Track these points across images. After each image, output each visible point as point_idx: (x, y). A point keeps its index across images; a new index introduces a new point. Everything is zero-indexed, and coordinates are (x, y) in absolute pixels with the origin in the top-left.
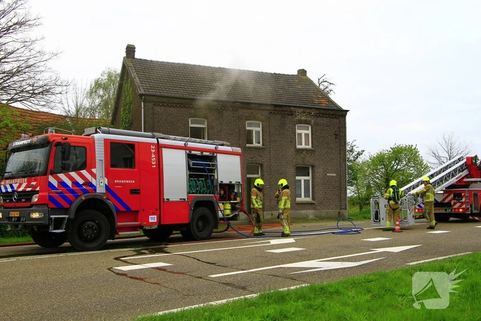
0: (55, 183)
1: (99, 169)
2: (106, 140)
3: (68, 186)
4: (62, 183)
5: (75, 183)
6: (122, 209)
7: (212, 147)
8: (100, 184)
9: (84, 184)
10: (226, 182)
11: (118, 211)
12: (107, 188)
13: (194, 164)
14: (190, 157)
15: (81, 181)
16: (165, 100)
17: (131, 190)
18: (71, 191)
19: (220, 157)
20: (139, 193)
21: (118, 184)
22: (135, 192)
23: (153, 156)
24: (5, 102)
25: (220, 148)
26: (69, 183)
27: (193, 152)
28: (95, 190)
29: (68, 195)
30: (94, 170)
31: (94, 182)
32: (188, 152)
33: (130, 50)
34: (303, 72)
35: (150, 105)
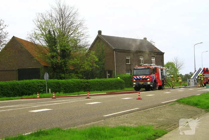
9: (153, 77)
22: (157, 78)
33: (100, 32)
34: (145, 39)
35: (117, 52)
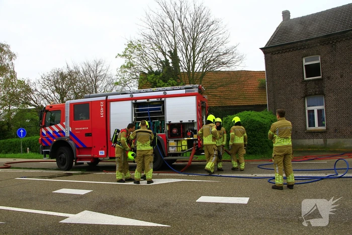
0: (45, 132)
1: (67, 123)
2: (71, 104)
3: (50, 134)
4: (48, 132)
5: (54, 132)
6: (80, 146)
7: (161, 93)
8: (67, 130)
9: (59, 132)
11: (78, 148)
12: (71, 133)
13: (138, 110)
14: (136, 105)
15: (57, 130)
17: (86, 134)
18: (52, 136)
19: (168, 101)
20: (91, 136)
21: (77, 131)
22: (88, 135)
23: (102, 109)
25: (168, 93)
26: (51, 132)
27: (138, 101)
28: (65, 135)
29: (51, 138)
30: (64, 123)
31: (64, 131)
32: (134, 101)
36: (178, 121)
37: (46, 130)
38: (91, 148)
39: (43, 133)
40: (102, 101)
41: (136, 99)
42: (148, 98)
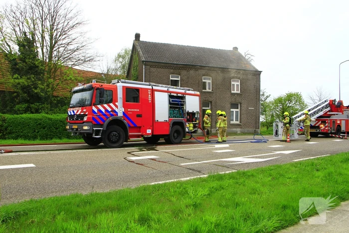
0: (96, 110)
1: (120, 103)
2: (123, 87)
3: (103, 112)
4: (99, 111)
5: (107, 110)
6: (132, 125)
7: (183, 91)
8: (120, 111)
9: (111, 111)
10: (191, 111)
11: (130, 127)
12: (124, 113)
13: (172, 101)
14: (170, 97)
15: (110, 110)
16: (156, 64)
17: (137, 115)
18: (104, 115)
19: (187, 97)
20: (141, 117)
21: (130, 111)
22: (139, 116)
23: (150, 96)
24: (70, 66)
25: (188, 92)
26: (103, 110)
27: (172, 94)
28: (117, 115)
30: (116, 103)
31: (117, 110)
32: (169, 94)
33: (137, 36)
34: (236, 48)
35: (148, 67)
36: (192, 112)
37: (97, 108)
38: (140, 127)
39: (94, 111)
40: (149, 89)
41: (171, 92)
42: (177, 93)
